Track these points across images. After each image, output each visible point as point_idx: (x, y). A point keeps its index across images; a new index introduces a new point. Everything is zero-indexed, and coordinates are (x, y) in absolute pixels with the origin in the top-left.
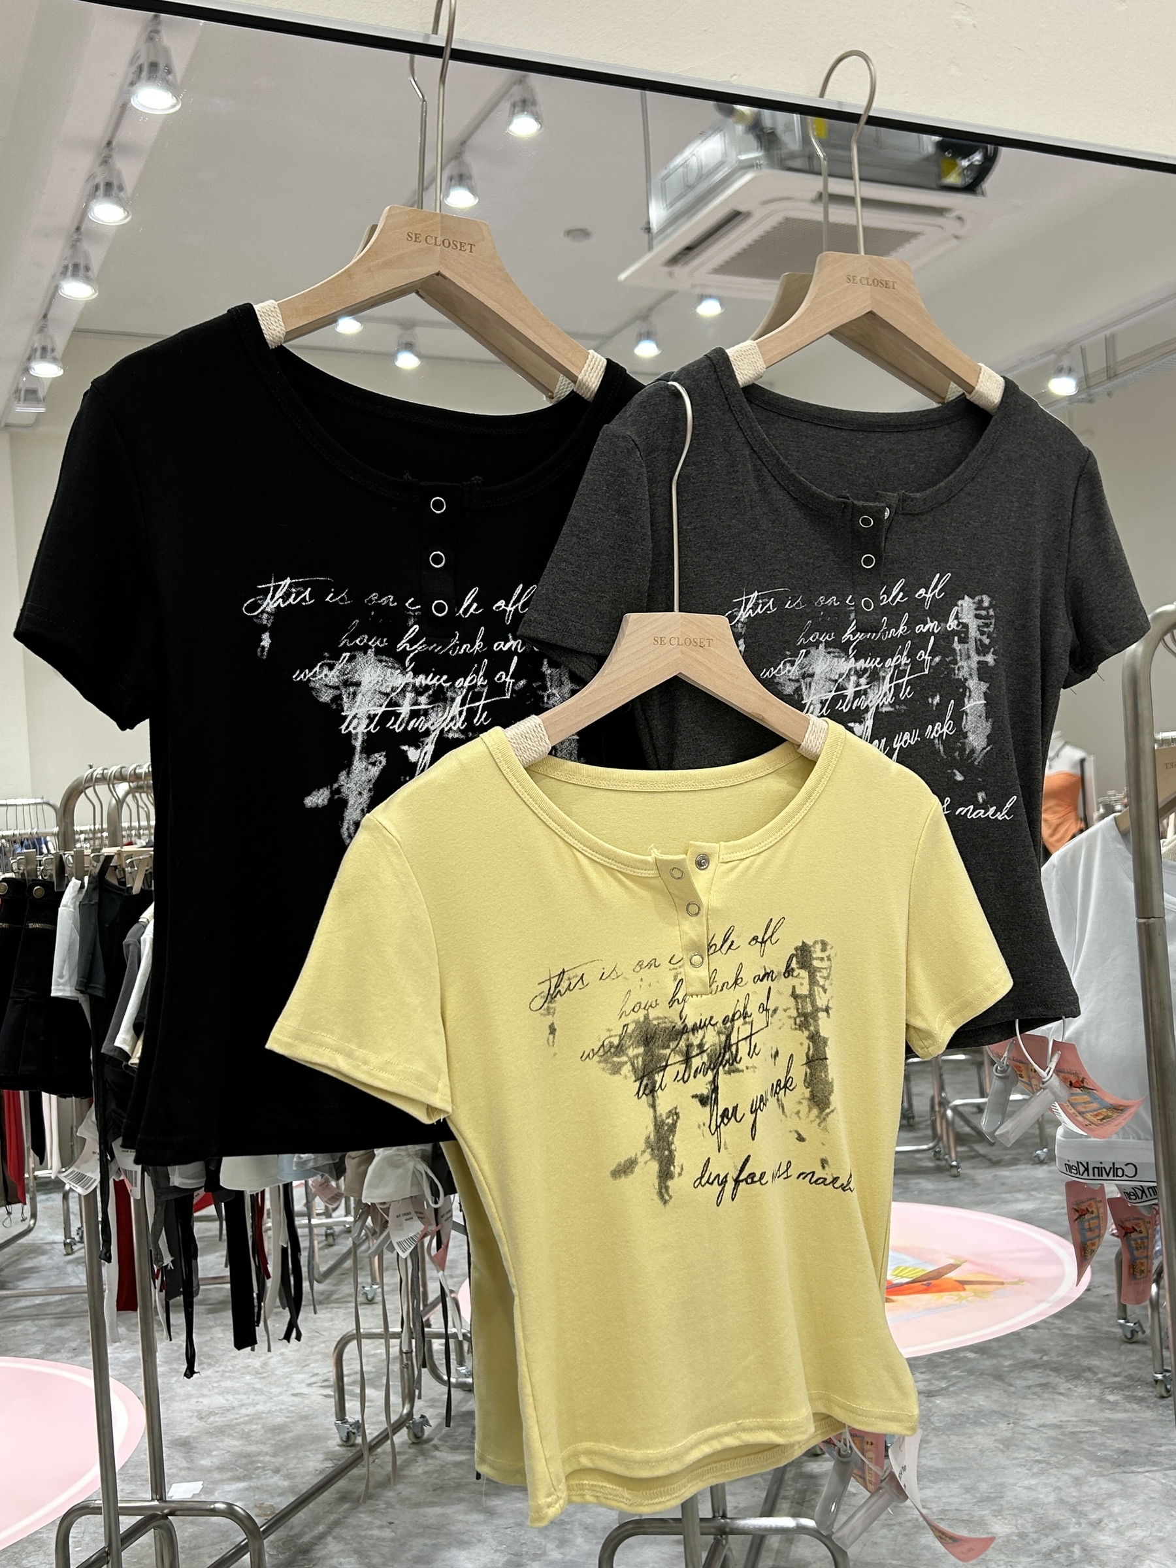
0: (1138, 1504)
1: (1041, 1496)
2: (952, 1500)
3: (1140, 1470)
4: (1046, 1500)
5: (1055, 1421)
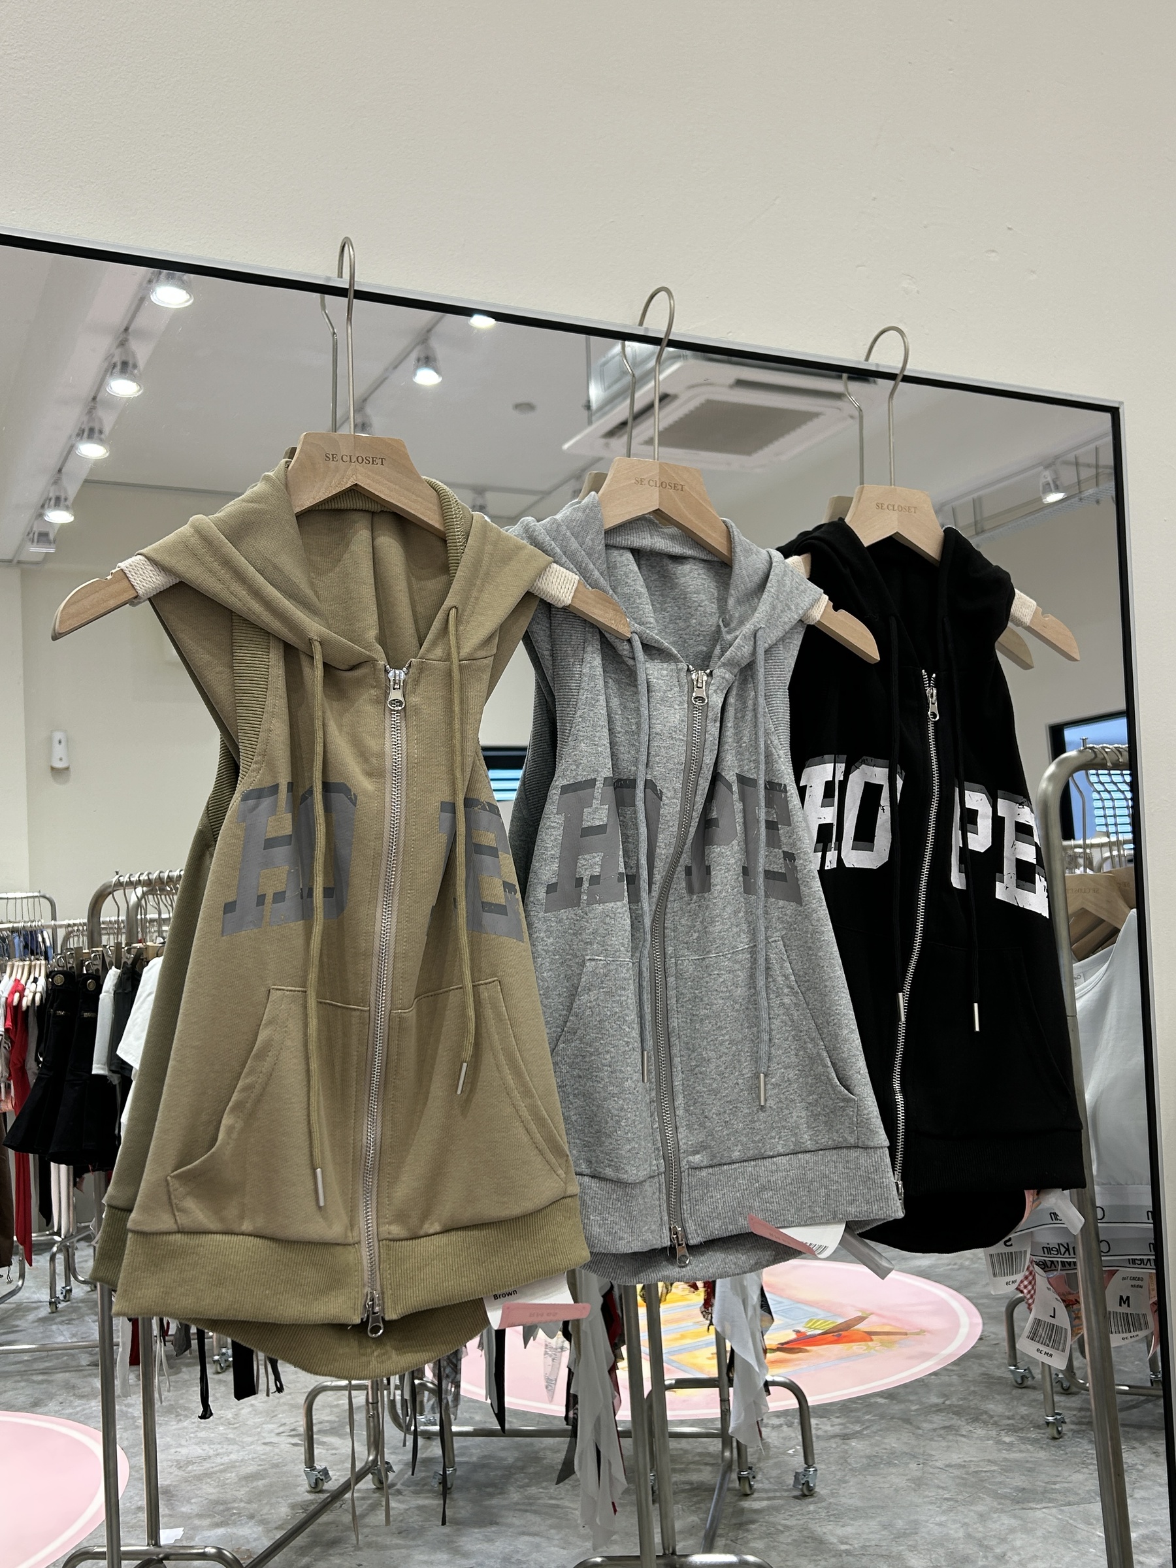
0: (1037, 1538)
1: (952, 1532)
2: (871, 1536)
3: (1037, 1506)
4: (956, 1536)
5: (959, 1461)
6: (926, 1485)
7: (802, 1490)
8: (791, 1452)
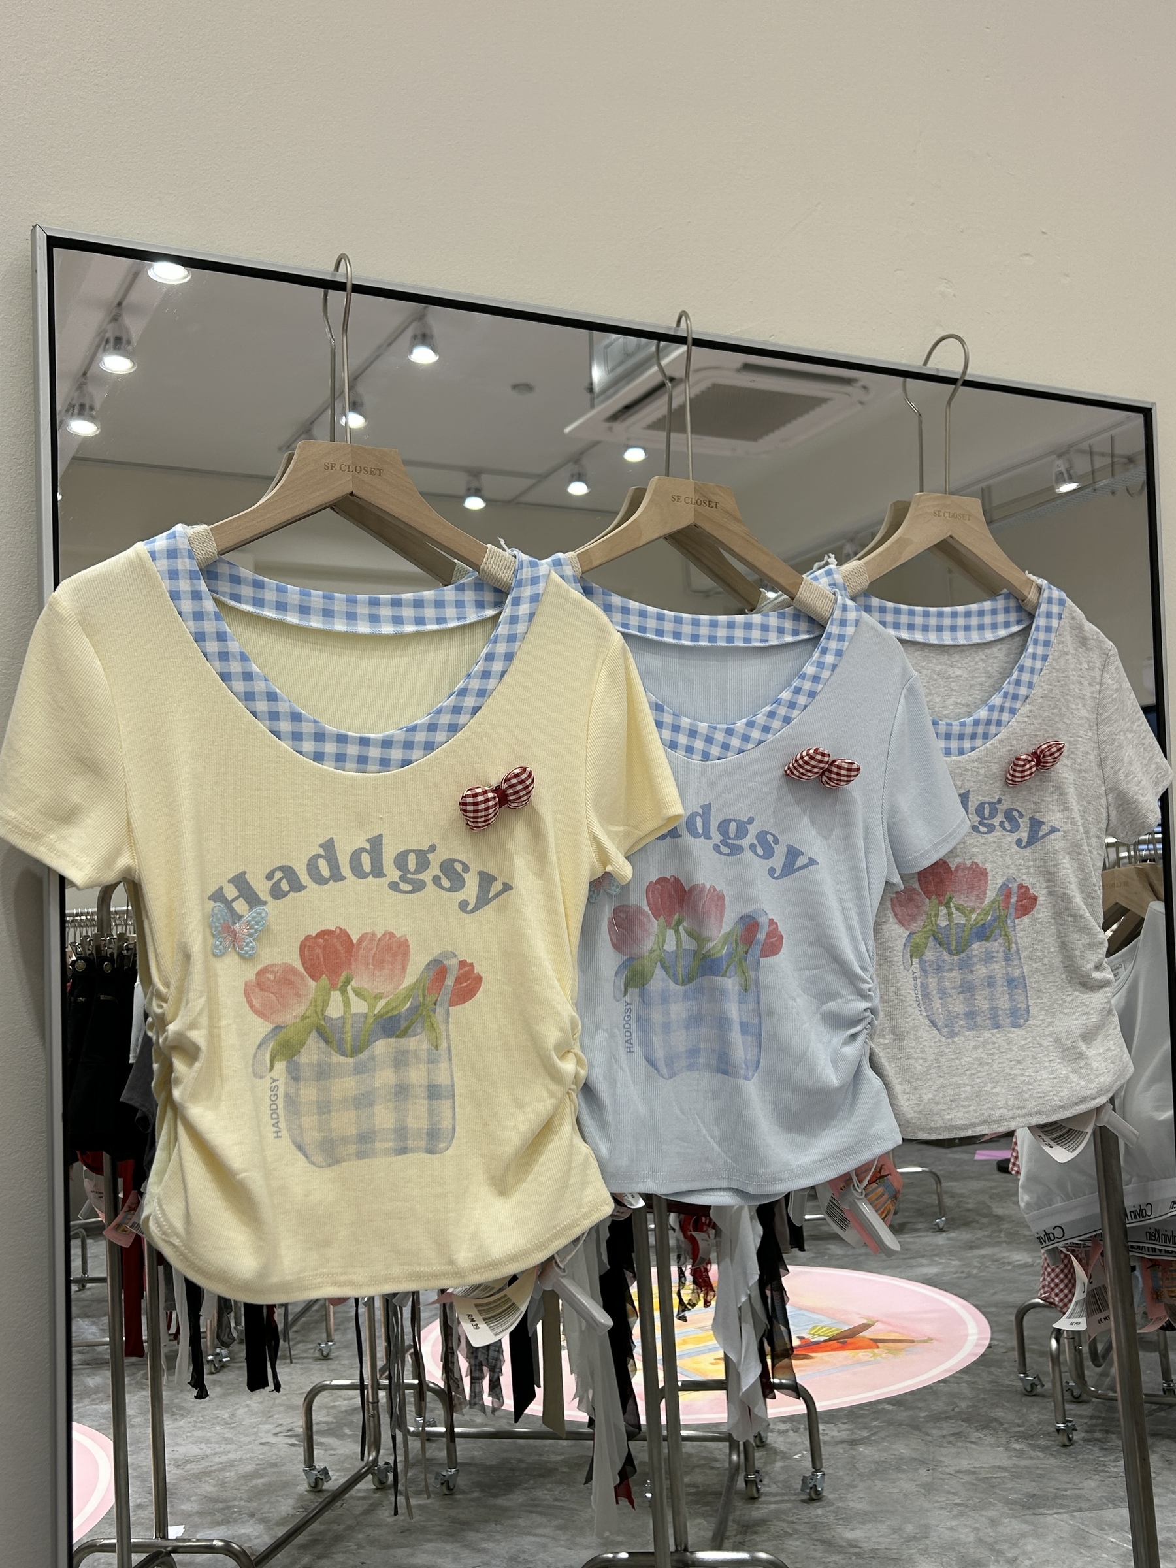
0: (1049, 1543)
1: (962, 1536)
2: (881, 1539)
3: (1048, 1512)
4: (967, 1540)
5: (969, 1467)
6: (936, 1490)
7: (810, 1494)
8: (797, 1457)
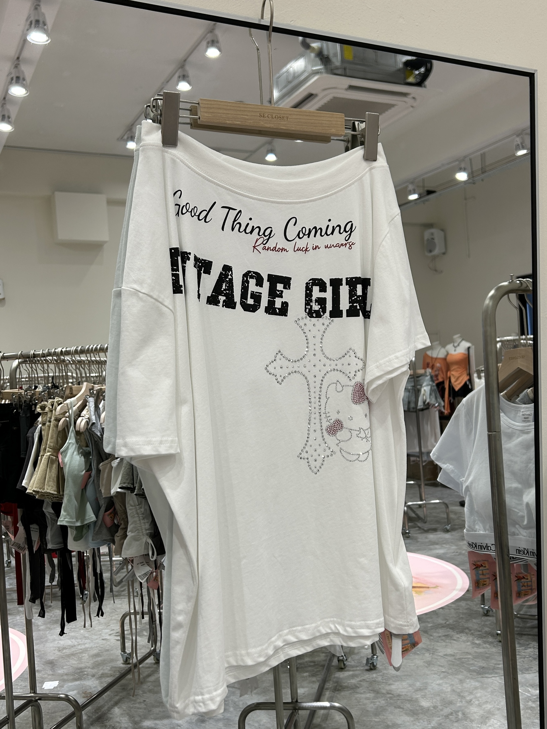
0: (488, 692)
1: (444, 688)
2: (403, 690)
3: (489, 676)
4: (447, 691)
5: (451, 653)
6: (433, 664)
7: (370, 666)
